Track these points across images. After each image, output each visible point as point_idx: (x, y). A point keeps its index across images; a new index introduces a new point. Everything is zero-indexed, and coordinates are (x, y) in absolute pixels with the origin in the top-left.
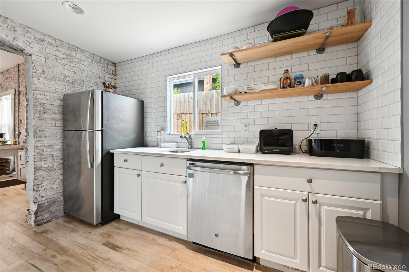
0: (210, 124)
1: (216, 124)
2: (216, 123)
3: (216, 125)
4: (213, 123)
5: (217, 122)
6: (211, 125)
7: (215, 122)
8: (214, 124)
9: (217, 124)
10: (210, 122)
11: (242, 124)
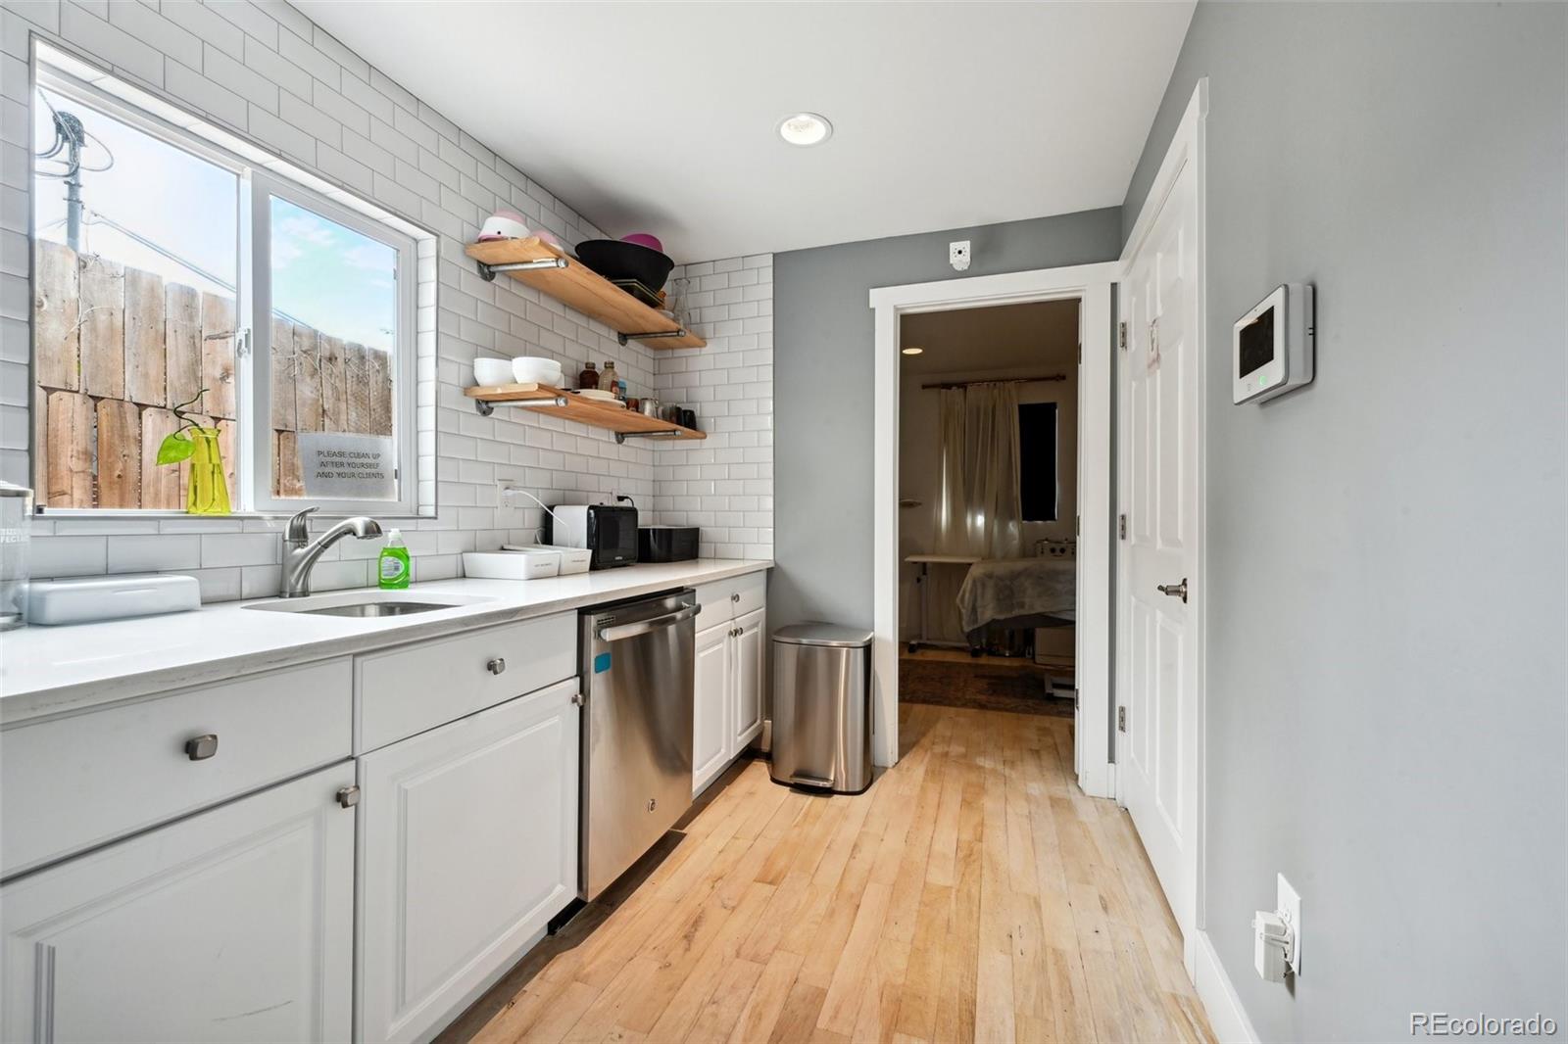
0: (342, 464)
1: (368, 470)
2: (370, 466)
3: (369, 475)
4: (354, 465)
5: (371, 461)
6: (346, 470)
7: (362, 460)
8: (361, 470)
9: (373, 471)
10: (341, 454)
11: (498, 483)
